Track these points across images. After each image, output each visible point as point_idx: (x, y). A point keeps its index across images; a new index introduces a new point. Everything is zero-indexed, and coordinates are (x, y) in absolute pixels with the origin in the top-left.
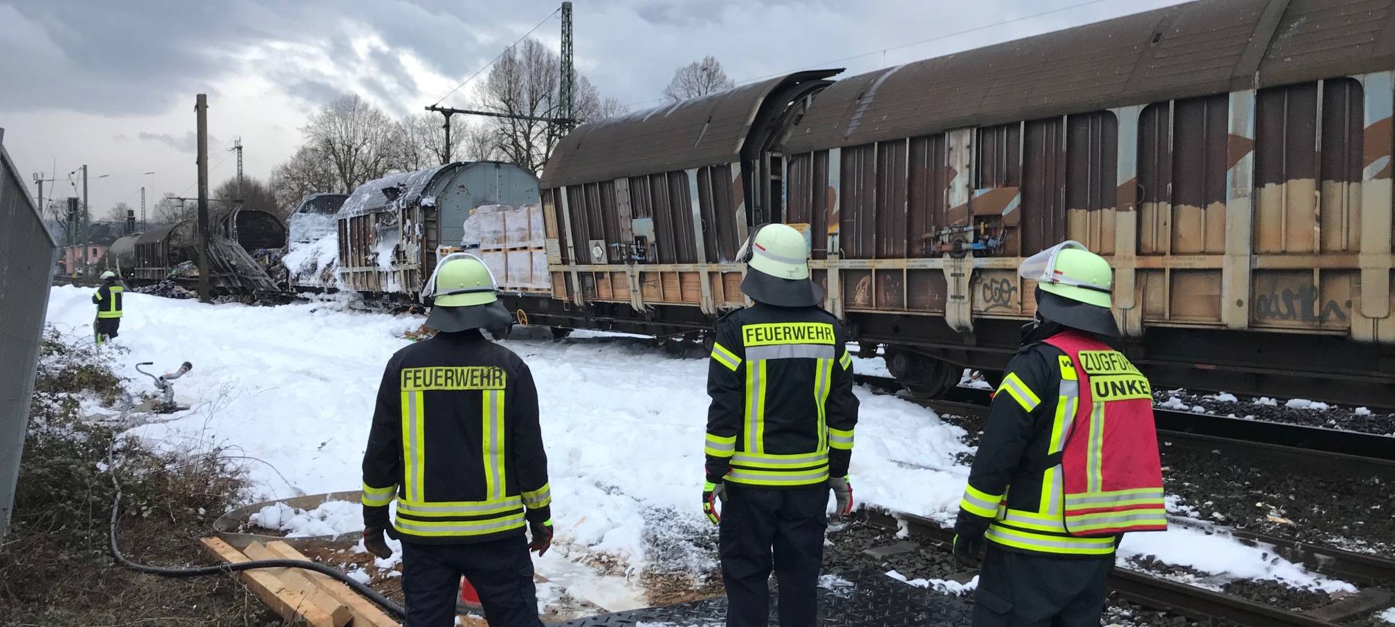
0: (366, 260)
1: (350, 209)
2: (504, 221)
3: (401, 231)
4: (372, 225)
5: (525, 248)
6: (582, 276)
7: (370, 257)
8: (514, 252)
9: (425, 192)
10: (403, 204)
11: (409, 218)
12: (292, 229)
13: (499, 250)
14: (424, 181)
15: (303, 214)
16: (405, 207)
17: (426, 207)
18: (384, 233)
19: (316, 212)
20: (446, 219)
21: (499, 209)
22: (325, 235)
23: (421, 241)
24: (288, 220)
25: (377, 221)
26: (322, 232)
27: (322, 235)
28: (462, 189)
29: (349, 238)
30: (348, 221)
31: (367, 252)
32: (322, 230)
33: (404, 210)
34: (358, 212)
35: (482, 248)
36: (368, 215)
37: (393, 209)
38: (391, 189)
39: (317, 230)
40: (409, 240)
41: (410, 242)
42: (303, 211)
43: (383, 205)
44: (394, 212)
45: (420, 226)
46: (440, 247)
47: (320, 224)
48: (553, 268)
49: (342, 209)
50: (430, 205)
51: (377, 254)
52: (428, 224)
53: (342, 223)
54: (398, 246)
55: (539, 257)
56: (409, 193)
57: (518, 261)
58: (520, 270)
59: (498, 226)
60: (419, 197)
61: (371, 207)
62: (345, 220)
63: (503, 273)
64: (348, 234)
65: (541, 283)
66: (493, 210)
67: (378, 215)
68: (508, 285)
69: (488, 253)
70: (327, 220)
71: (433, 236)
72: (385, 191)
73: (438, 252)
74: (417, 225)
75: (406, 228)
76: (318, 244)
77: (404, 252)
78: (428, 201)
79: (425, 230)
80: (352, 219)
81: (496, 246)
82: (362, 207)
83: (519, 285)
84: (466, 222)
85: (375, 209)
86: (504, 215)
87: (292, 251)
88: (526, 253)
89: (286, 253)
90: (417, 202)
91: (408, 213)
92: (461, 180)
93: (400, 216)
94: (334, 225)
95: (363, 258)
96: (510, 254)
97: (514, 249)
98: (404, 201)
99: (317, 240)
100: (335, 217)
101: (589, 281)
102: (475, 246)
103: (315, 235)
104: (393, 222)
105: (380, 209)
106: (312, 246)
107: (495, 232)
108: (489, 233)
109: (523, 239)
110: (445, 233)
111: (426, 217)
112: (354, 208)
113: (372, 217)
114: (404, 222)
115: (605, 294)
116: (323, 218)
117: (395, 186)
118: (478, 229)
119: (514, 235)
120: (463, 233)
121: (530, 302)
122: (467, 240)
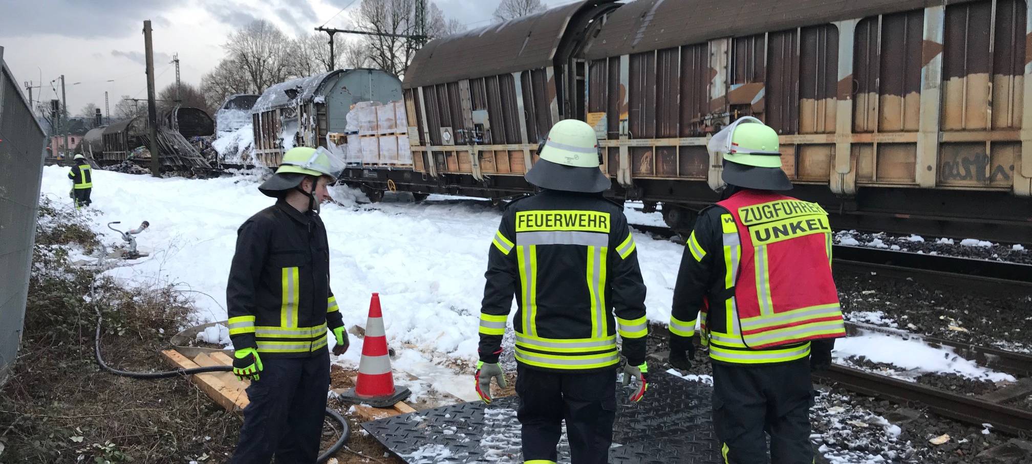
0: (275, 144)
1: (261, 106)
2: (377, 113)
3: (299, 122)
4: (278, 118)
5: (392, 134)
6: (435, 154)
7: (277, 142)
8: (384, 137)
9: (317, 92)
10: (301, 102)
11: (305, 112)
12: (218, 121)
13: (373, 135)
14: (316, 84)
15: (227, 110)
16: (302, 104)
17: (317, 104)
18: (287, 123)
19: (235, 108)
20: (333, 113)
21: (372, 105)
22: (243, 126)
23: (315, 129)
24: (215, 115)
25: (282, 115)
26: (242, 124)
27: (241, 126)
28: (344, 90)
29: (261, 127)
30: (260, 115)
31: (275, 138)
32: (241, 122)
33: (301, 106)
34: (267, 108)
35: (361, 133)
36: (275, 111)
37: (293, 105)
38: (292, 90)
39: (237, 122)
40: (306, 128)
41: (307, 130)
42: (226, 108)
43: (286, 102)
44: (294, 108)
45: (314, 118)
46: (329, 133)
47: (239, 118)
48: (414, 149)
49: (255, 106)
50: (321, 102)
51: (282, 140)
52: (320, 117)
53: (256, 116)
54: (298, 133)
55: (403, 140)
56: (305, 93)
57: (388, 143)
58: (389, 150)
59: (372, 118)
60: (312, 96)
61: (277, 104)
62: (258, 114)
63: (377, 153)
64: (261, 125)
65: (405, 160)
66: (367, 106)
67: (282, 110)
68: (381, 162)
69: (365, 138)
70: (244, 114)
71: (323, 126)
72: (287, 92)
73: (327, 137)
74: (311, 118)
75: (303, 120)
76: (238, 132)
77: (302, 138)
78: (319, 99)
79: (318, 121)
80: (263, 113)
81: (371, 132)
82: (270, 105)
83: (388, 162)
84: (348, 114)
85: (280, 106)
86: (376, 109)
87: (219, 137)
88: (393, 137)
89: (215, 139)
90: (311, 100)
91: (304, 108)
92: (345, 83)
93: (298, 111)
94: (249, 118)
95: (272, 142)
96: (382, 139)
97: (384, 135)
98: (301, 99)
99: (237, 129)
100: (251, 112)
101: (440, 158)
102: (355, 133)
103: (235, 125)
104: (294, 115)
105: (284, 105)
106: (234, 134)
107: (369, 122)
108: (365, 122)
109: (390, 127)
110: (332, 123)
111: (318, 111)
112: (264, 105)
113: (278, 111)
114: (302, 115)
115: (452, 167)
116: (242, 113)
117: (294, 88)
118: (357, 120)
119: (383, 123)
120: (345, 123)
121: (397, 174)
122: (350, 128)
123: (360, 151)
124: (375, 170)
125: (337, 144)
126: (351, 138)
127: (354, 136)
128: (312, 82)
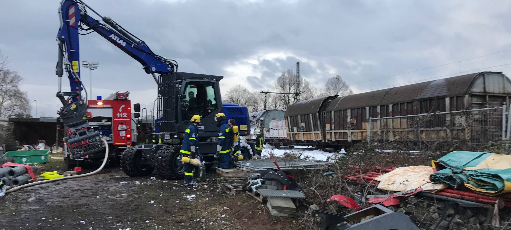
3: (256, 125)
5: (282, 129)
6: (293, 134)
9: (261, 117)
13: (277, 129)
14: (261, 114)
17: (261, 120)
18: (252, 126)
20: (266, 123)
21: (277, 121)
25: (251, 123)
28: (269, 116)
37: (254, 120)
46: (265, 129)
48: (287, 133)
51: (250, 131)
52: (262, 124)
55: (285, 131)
56: (258, 117)
57: (281, 132)
58: (281, 134)
59: (277, 124)
63: (278, 134)
65: (285, 136)
68: (279, 137)
69: (275, 130)
71: (263, 126)
72: (252, 116)
73: (264, 130)
75: (258, 124)
78: (262, 119)
79: (261, 125)
83: (281, 137)
84: (270, 123)
88: (282, 130)
90: (259, 119)
91: (257, 121)
92: (269, 114)
93: (256, 122)
96: (279, 130)
98: (257, 119)
101: (294, 135)
102: (272, 129)
104: (254, 123)
108: (275, 126)
109: (281, 127)
110: (266, 126)
111: (261, 122)
115: (297, 138)
117: (254, 115)
118: (273, 125)
119: (280, 126)
120: (269, 126)
121: (283, 140)
122: (270, 127)
123: (273, 134)
124: (277, 139)
125: (267, 132)
126: (271, 130)
127: (271, 129)
128: (260, 113)
